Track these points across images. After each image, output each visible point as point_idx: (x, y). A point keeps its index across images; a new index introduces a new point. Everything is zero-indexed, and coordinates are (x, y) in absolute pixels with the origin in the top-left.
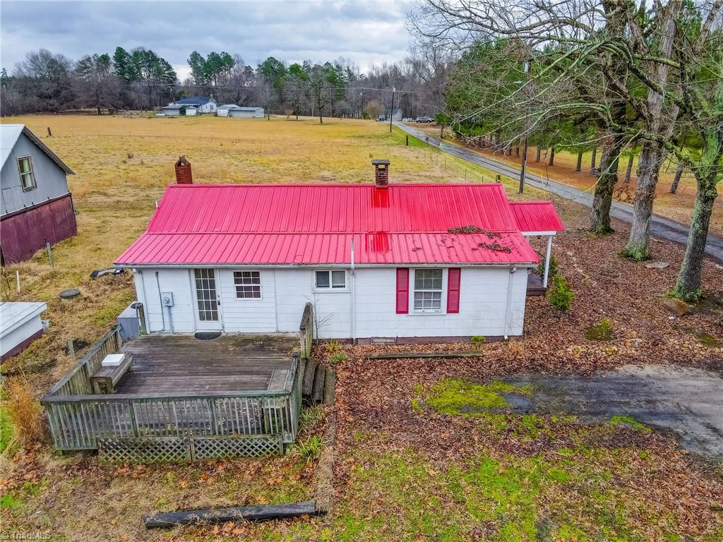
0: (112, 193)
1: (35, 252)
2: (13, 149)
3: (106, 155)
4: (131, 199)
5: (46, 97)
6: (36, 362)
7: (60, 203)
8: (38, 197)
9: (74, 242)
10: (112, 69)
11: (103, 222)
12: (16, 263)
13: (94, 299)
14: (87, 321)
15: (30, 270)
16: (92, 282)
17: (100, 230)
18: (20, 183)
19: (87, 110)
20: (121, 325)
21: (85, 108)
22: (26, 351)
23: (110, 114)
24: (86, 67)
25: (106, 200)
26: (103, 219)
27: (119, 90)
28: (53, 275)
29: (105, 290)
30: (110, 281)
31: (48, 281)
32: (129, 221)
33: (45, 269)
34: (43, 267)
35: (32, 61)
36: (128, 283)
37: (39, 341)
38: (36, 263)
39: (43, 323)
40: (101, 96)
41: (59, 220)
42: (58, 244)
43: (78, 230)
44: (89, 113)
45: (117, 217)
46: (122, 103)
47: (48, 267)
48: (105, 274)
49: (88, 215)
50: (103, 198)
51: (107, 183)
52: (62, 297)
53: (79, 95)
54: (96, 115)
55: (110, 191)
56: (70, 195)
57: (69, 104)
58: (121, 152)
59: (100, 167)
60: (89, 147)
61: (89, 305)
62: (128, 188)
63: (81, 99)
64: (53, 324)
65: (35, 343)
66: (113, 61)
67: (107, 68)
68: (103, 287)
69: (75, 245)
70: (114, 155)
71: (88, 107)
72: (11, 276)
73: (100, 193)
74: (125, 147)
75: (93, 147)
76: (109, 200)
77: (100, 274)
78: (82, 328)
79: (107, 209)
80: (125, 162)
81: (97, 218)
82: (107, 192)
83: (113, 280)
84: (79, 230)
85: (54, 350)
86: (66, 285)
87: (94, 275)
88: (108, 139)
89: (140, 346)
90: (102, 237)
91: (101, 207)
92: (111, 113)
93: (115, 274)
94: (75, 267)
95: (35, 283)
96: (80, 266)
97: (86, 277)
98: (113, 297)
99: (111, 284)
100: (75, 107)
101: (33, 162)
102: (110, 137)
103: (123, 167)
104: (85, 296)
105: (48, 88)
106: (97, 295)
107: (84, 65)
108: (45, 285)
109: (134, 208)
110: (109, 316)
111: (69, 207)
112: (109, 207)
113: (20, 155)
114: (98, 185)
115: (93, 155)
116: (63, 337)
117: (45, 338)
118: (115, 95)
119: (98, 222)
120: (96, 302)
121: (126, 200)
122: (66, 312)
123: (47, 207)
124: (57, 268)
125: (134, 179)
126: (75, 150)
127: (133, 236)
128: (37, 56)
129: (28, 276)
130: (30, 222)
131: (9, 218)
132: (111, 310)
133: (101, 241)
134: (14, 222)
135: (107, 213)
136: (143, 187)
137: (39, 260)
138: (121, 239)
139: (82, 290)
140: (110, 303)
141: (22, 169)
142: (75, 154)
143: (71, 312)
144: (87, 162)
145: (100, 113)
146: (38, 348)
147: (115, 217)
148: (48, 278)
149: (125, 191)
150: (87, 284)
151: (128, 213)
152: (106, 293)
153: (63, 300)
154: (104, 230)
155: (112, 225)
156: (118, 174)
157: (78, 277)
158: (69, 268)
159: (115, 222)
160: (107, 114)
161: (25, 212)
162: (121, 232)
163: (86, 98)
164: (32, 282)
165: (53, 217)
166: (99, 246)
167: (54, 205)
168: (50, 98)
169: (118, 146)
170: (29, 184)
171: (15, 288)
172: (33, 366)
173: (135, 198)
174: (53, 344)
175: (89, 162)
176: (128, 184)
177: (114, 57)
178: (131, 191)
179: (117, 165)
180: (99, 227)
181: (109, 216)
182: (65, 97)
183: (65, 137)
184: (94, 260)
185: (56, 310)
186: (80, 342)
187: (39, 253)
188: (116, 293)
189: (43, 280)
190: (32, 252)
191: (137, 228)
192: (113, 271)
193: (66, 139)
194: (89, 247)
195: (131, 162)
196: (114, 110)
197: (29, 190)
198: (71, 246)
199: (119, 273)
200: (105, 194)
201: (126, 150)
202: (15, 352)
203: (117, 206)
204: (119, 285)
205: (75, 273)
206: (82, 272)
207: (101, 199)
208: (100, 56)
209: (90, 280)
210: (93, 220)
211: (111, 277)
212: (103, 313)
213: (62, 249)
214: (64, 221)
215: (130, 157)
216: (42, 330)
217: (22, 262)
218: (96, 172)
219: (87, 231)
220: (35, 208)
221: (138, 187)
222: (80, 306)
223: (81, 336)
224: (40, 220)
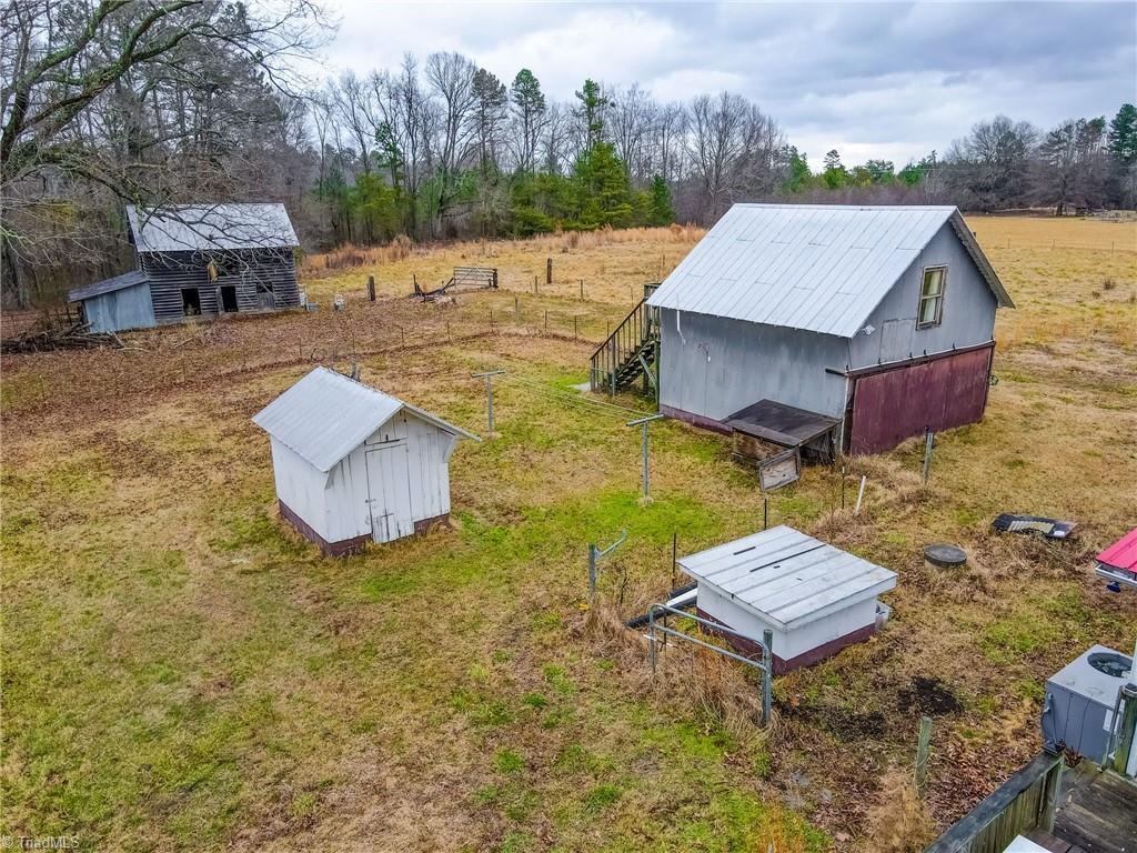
0: (1062, 351)
1: (903, 440)
2: (922, 251)
3: (1060, 280)
4: (1103, 369)
5: (981, 189)
6: (842, 704)
7: (970, 359)
8: (937, 343)
9: (974, 435)
10: (1104, 142)
11: (1038, 406)
12: (866, 453)
13: (992, 585)
14: (967, 637)
15: (885, 474)
16: (995, 539)
17: (1028, 420)
18: (915, 314)
19: (1039, 209)
20: (1052, 702)
21: (1036, 206)
22: (833, 663)
23: (1076, 216)
24: (1060, 142)
25: (1048, 363)
26: (1036, 400)
27: (1106, 175)
28: (921, 497)
29: (1019, 570)
30: (1034, 551)
31: (910, 508)
32: (1091, 413)
33: (910, 480)
34: (909, 475)
35: (978, 136)
36: (1077, 568)
37: (860, 648)
38: (899, 464)
39: (878, 610)
40: (1071, 186)
41: (959, 389)
42: (944, 434)
43: (986, 414)
44: (1042, 214)
45: (1067, 401)
46: (1105, 196)
47: (917, 478)
48: (1027, 531)
49: (1009, 387)
50: (1045, 357)
51: (1056, 330)
52: (928, 558)
53: (1033, 184)
54: (1053, 217)
55: (1059, 346)
56: (992, 346)
57: (1013, 199)
58: (1092, 277)
59: (1046, 300)
60: (1034, 265)
61: (979, 596)
62: (1099, 345)
63: (1034, 191)
64: (895, 616)
65: (853, 650)
66: (1109, 129)
67: (1094, 140)
68: (1016, 561)
69: (974, 443)
70: (1076, 280)
71: (1040, 206)
72: (852, 477)
73: (1038, 347)
74: (1100, 269)
75: (1038, 265)
76: (1054, 363)
77: (1016, 525)
78: (950, 652)
79: (1048, 381)
80: (1096, 295)
81: (1024, 395)
82: (1053, 346)
83: (1041, 551)
84: (989, 413)
85: (884, 686)
86: (939, 529)
87: (1001, 525)
88: (1069, 253)
89: (1101, 810)
90: (1030, 437)
91: (1037, 376)
92: (1080, 212)
93: (1049, 537)
94: (964, 490)
95: (887, 506)
96: (974, 492)
97: (985, 523)
98: (1034, 594)
99: (1035, 558)
100: (1021, 205)
101: (949, 278)
102: (1071, 251)
103: (1092, 303)
104: (974, 572)
105: (989, 176)
106: (999, 577)
107: (1056, 139)
108: (903, 514)
109: (1106, 389)
110: (1016, 642)
111: (984, 367)
112: (1053, 377)
113: (929, 263)
114: (1038, 332)
115: (1038, 278)
116: (908, 657)
117: (876, 646)
118: (1096, 184)
119: (1025, 403)
120: (995, 594)
121: (1092, 368)
122: (928, 595)
123: (947, 363)
124: (931, 484)
125: (1110, 330)
126: (1007, 269)
127: (1098, 451)
128: (989, 128)
129: (880, 486)
130: (911, 385)
131: (879, 372)
132: (1025, 630)
133: (1027, 447)
134: (886, 380)
135: (1047, 389)
136: (1131, 347)
137: (904, 455)
138: (1071, 451)
139: (970, 552)
140: (1024, 609)
141: (926, 289)
142: (1008, 275)
143: (938, 601)
144: (1024, 290)
145: (1059, 214)
146: (855, 666)
147: (1063, 399)
148: (909, 501)
149: (1091, 350)
150: (982, 542)
151: (1092, 395)
152: (1021, 576)
153: (927, 564)
154: (1035, 422)
155: (1055, 415)
156: (1080, 315)
157: (966, 514)
158: (952, 489)
159: (1062, 411)
160: (1071, 216)
161: (908, 366)
162: (1073, 436)
163: (1045, 189)
164: (882, 501)
165: (950, 382)
166: (1022, 457)
167: (960, 361)
168: (988, 191)
169: (1088, 267)
170: (930, 317)
171: (852, 504)
172: (835, 712)
173: (1111, 367)
174: (885, 670)
175: (1028, 290)
176: (1098, 336)
177: (1113, 121)
178: (1103, 351)
179: (1080, 299)
180: (1025, 415)
181: (1051, 397)
182: (1011, 190)
183: (996, 248)
184: (1006, 486)
185: (908, 582)
186: (940, 691)
187: (907, 444)
188: (1042, 585)
189: (904, 501)
190: (899, 438)
191: (1109, 434)
192: (1047, 528)
193: (996, 251)
194: (1000, 454)
195: (1108, 296)
196: (1087, 207)
197: (926, 327)
198: (965, 443)
199: (1059, 539)
200: (1049, 351)
201: (1103, 274)
202: (812, 659)
203: (1070, 378)
204: (1053, 567)
205: (961, 506)
206: (976, 506)
207: (1039, 358)
208: (1088, 120)
209: (990, 533)
210: (1017, 399)
211: (1038, 544)
212: (1004, 629)
213: (949, 445)
214: (968, 392)
215: (1108, 286)
216: (872, 626)
217: (876, 456)
218: (1038, 308)
219: (1000, 417)
220: (927, 360)
221: (1118, 345)
222: (957, 591)
223: (946, 672)
224: (927, 384)
